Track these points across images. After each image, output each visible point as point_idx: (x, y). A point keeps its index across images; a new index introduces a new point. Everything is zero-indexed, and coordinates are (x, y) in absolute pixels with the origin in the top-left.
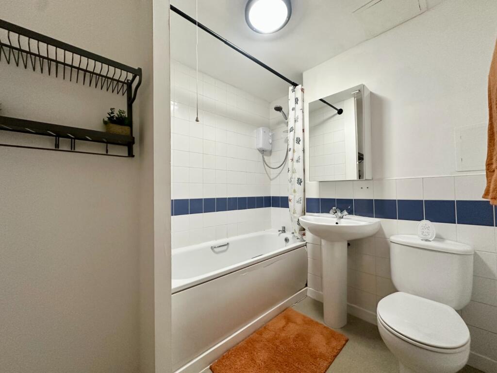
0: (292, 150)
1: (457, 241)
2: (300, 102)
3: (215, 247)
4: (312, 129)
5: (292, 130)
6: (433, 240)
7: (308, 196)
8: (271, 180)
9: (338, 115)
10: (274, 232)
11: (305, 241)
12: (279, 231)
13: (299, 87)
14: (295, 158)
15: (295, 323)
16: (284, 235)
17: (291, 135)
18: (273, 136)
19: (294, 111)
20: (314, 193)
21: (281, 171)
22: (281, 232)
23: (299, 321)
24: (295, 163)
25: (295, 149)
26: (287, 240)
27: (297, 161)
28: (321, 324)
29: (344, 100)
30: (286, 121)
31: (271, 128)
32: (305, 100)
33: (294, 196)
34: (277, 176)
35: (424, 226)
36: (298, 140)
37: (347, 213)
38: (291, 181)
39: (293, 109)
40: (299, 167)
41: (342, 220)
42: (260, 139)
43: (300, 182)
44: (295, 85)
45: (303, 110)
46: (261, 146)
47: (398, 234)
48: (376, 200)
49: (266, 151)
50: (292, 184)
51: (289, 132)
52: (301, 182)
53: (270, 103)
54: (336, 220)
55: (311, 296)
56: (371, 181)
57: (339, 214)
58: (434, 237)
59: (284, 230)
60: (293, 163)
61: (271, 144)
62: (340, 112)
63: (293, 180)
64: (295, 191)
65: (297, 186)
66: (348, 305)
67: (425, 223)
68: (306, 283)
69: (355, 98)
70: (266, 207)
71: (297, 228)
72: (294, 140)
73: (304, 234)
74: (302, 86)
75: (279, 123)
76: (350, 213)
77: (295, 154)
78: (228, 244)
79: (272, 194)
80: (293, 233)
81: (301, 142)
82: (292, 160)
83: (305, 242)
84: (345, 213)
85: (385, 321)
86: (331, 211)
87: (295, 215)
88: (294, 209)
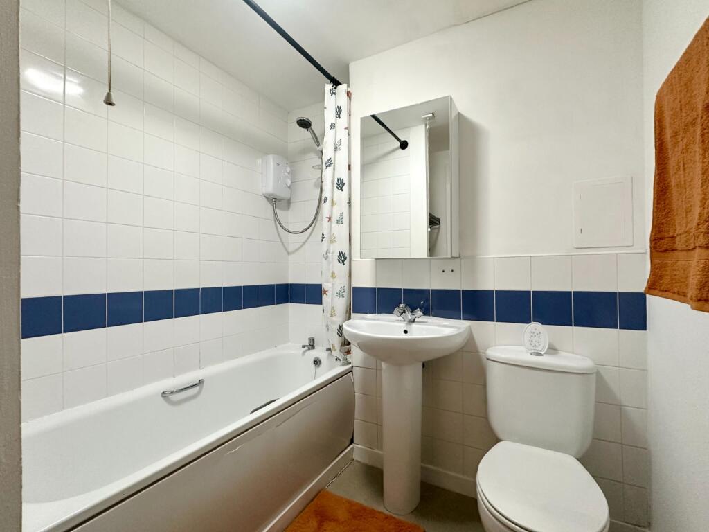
0: (329, 201)
1: (573, 353)
2: (344, 114)
3: (172, 393)
4: (365, 167)
5: (330, 163)
6: (545, 353)
7: (356, 284)
8: (289, 253)
9: (400, 150)
10: (293, 348)
11: (350, 363)
12: (304, 347)
13: (342, 88)
14: (335, 217)
15: (336, 520)
16: (313, 354)
17: (328, 173)
18: (293, 174)
19: (333, 130)
20: (366, 278)
21: (308, 238)
22: (306, 348)
23: (342, 514)
24: (334, 225)
25: (335, 199)
26: (317, 362)
27: (339, 221)
28: (380, 513)
29: (409, 127)
30: (319, 148)
31: (290, 159)
32: (352, 113)
33: (333, 284)
34: (301, 246)
35: (534, 331)
36: (340, 184)
37: (422, 314)
38: (327, 257)
39: (333, 126)
40: (341, 231)
41: (414, 325)
42: (268, 177)
43: (342, 258)
44: (336, 83)
45: (348, 129)
46: (270, 189)
47: (495, 346)
48: (464, 291)
49: (280, 200)
50: (329, 263)
51: (324, 166)
52: (345, 259)
53: (289, 113)
54: (403, 326)
55: (359, 460)
56: (458, 260)
57: (409, 316)
58: (547, 347)
59: (312, 345)
60: (331, 225)
61: (289, 187)
62: (404, 145)
63: (330, 255)
64: (333, 276)
65: (338, 266)
66: (422, 468)
67: (535, 326)
68: (350, 438)
69: (426, 125)
70: (278, 303)
71: (336, 341)
72: (333, 182)
73: (349, 352)
74: (348, 86)
75: (305, 151)
76: (426, 312)
77: (335, 207)
78: (201, 382)
79: (291, 280)
80: (329, 349)
81: (346, 188)
82: (330, 219)
83: (350, 366)
84: (419, 312)
85: (492, 502)
86: (396, 310)
87: (334, 318)
88: (333, 309)
